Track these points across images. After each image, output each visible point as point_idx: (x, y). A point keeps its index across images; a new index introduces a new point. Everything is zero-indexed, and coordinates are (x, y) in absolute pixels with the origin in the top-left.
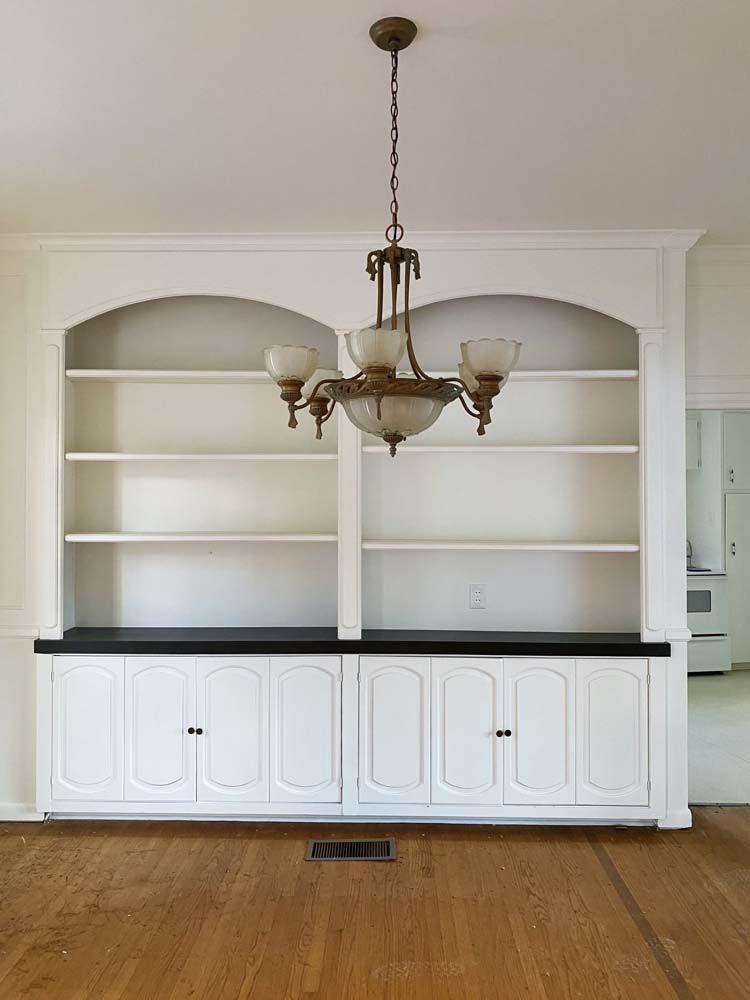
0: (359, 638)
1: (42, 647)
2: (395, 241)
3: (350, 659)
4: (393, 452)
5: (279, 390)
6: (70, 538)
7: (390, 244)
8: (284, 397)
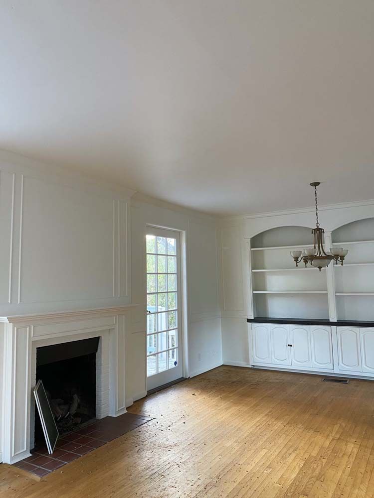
0: (336, 321)
1: (249, 321)
2: (318, 226)
3: (334, 327)
4: (320, 270)
5: (294, 259)
6: (254, 292)
7: (316, 227)
8: (295, 260)
